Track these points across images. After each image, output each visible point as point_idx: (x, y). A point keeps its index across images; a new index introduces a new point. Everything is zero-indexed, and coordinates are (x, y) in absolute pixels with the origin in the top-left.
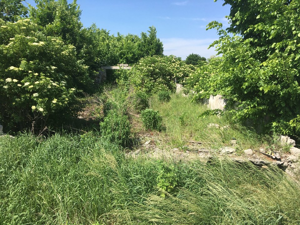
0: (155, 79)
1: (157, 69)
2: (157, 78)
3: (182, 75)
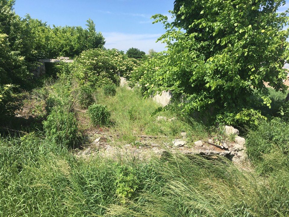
0: (99, 73)
1: (100, 62)
2: (101, 72)
3: (125, 68)
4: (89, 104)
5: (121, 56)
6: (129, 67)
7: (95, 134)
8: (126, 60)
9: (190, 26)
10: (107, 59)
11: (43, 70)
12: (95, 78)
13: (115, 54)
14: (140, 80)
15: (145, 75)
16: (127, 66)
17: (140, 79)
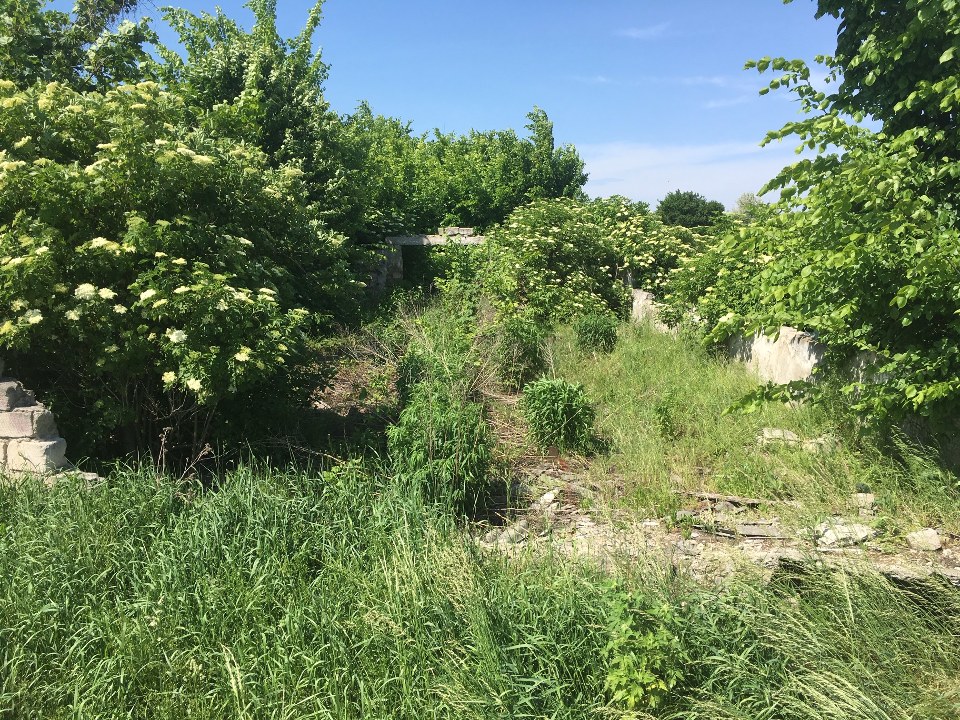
0: (563, 275)
1: (567, 241)
2: (568, 273)
3: (651, 260)
4: (529, 376)
5: (637, 219)
6: (663, 255)
7: (542, 478)
8: (655, 232)
9: (898, 107)
10: (589, 230)
11: (395, 268)
12: (549, 294)
13: (619, 214)
14: (703, 301)
15: (720, 282)
16: (658, 251)
17: (700, 298)
